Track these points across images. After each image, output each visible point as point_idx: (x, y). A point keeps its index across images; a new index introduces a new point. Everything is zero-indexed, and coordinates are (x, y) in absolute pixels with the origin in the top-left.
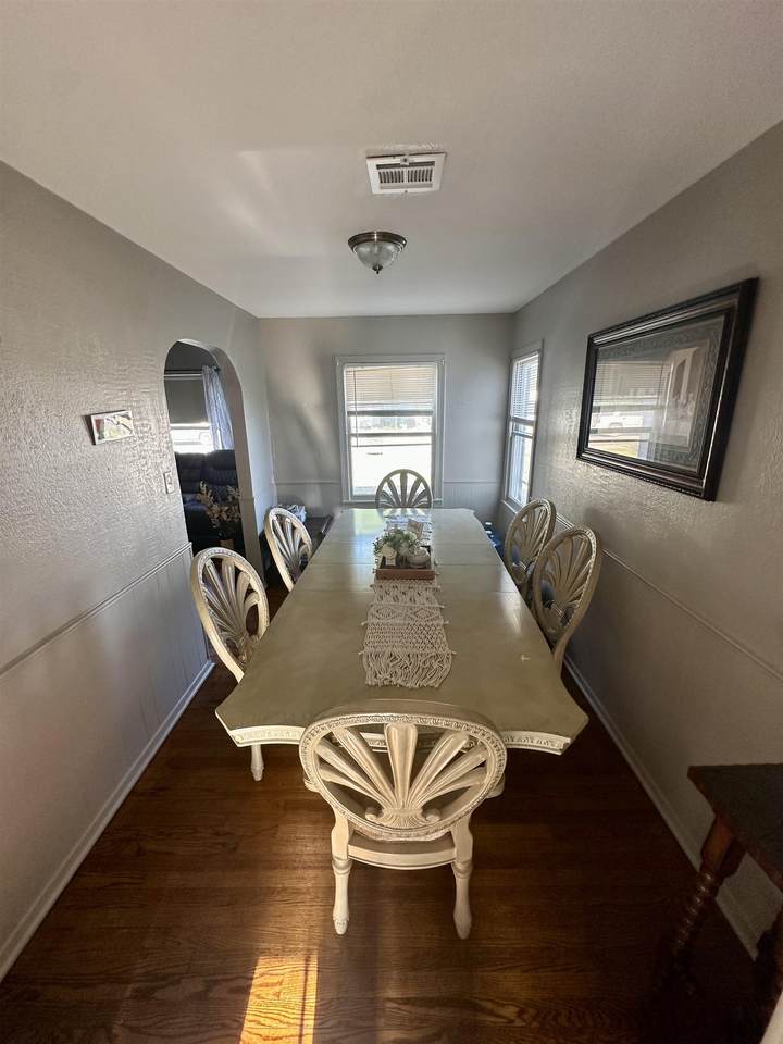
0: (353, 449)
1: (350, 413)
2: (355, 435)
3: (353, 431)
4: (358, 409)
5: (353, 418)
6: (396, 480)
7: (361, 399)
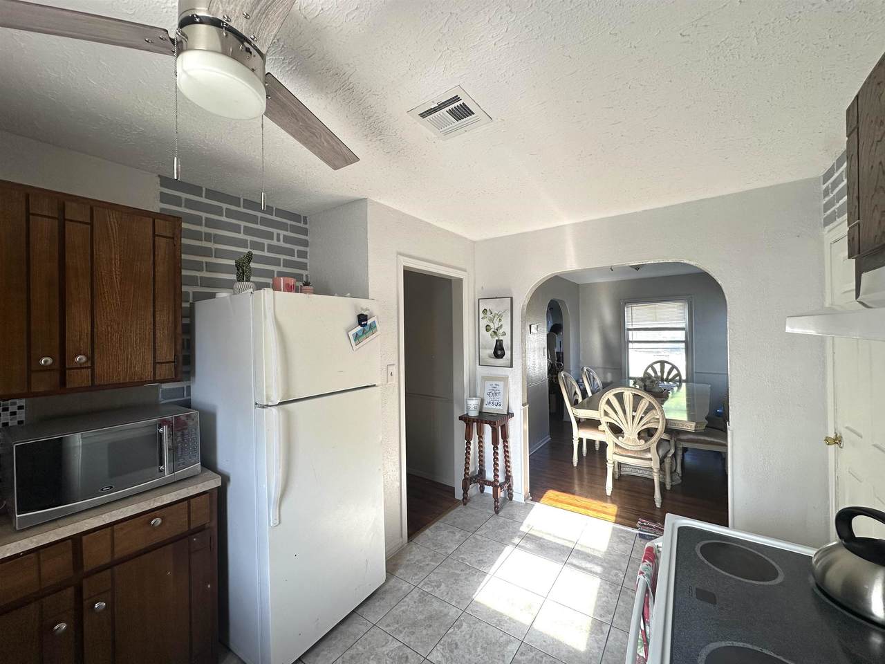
0: (630, 350)
1: (629, 330)
2: (631, 342)
3: (630, 339)
4: (634, 327)
5: (630, 332)
6: (657, 367)
7: (636, 322)
